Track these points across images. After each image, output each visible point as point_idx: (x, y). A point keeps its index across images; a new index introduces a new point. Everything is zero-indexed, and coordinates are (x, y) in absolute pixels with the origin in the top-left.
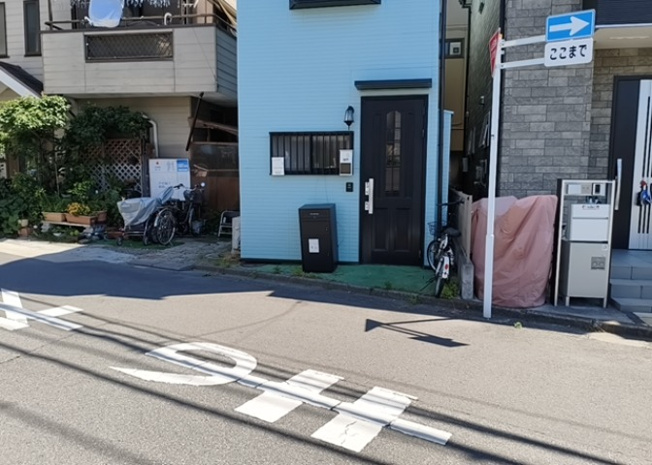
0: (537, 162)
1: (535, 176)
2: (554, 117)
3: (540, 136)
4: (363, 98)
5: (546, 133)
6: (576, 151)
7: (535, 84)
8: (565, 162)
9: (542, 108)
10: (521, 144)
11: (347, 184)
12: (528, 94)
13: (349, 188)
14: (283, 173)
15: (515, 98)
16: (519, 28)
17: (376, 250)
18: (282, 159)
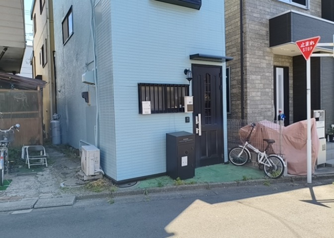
0: (259, 103)
1: (259, 109)
2: (263, 82)
3: (260, 90)
4: (192, 64)
5: (261, 89)
6: (270, 97)
7: (257, 66)
8: (267, 103)
9: (259, 77)
10: (254, 94)
11: (186, 118)
12: (254, 70)
13: (187, 120)
14: (150, 113)
15: (251, 72)
16: (250, 38)
17: (202, 158)
18: (149, 102)
